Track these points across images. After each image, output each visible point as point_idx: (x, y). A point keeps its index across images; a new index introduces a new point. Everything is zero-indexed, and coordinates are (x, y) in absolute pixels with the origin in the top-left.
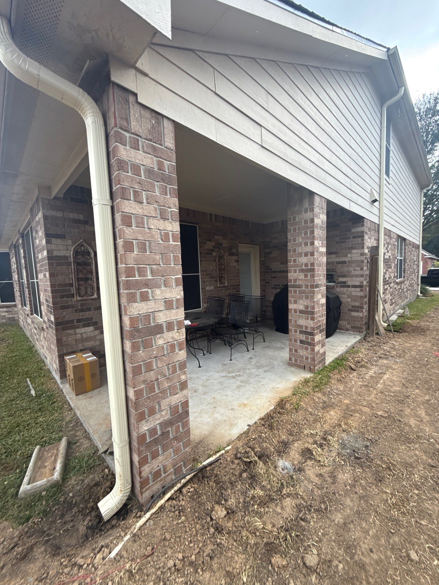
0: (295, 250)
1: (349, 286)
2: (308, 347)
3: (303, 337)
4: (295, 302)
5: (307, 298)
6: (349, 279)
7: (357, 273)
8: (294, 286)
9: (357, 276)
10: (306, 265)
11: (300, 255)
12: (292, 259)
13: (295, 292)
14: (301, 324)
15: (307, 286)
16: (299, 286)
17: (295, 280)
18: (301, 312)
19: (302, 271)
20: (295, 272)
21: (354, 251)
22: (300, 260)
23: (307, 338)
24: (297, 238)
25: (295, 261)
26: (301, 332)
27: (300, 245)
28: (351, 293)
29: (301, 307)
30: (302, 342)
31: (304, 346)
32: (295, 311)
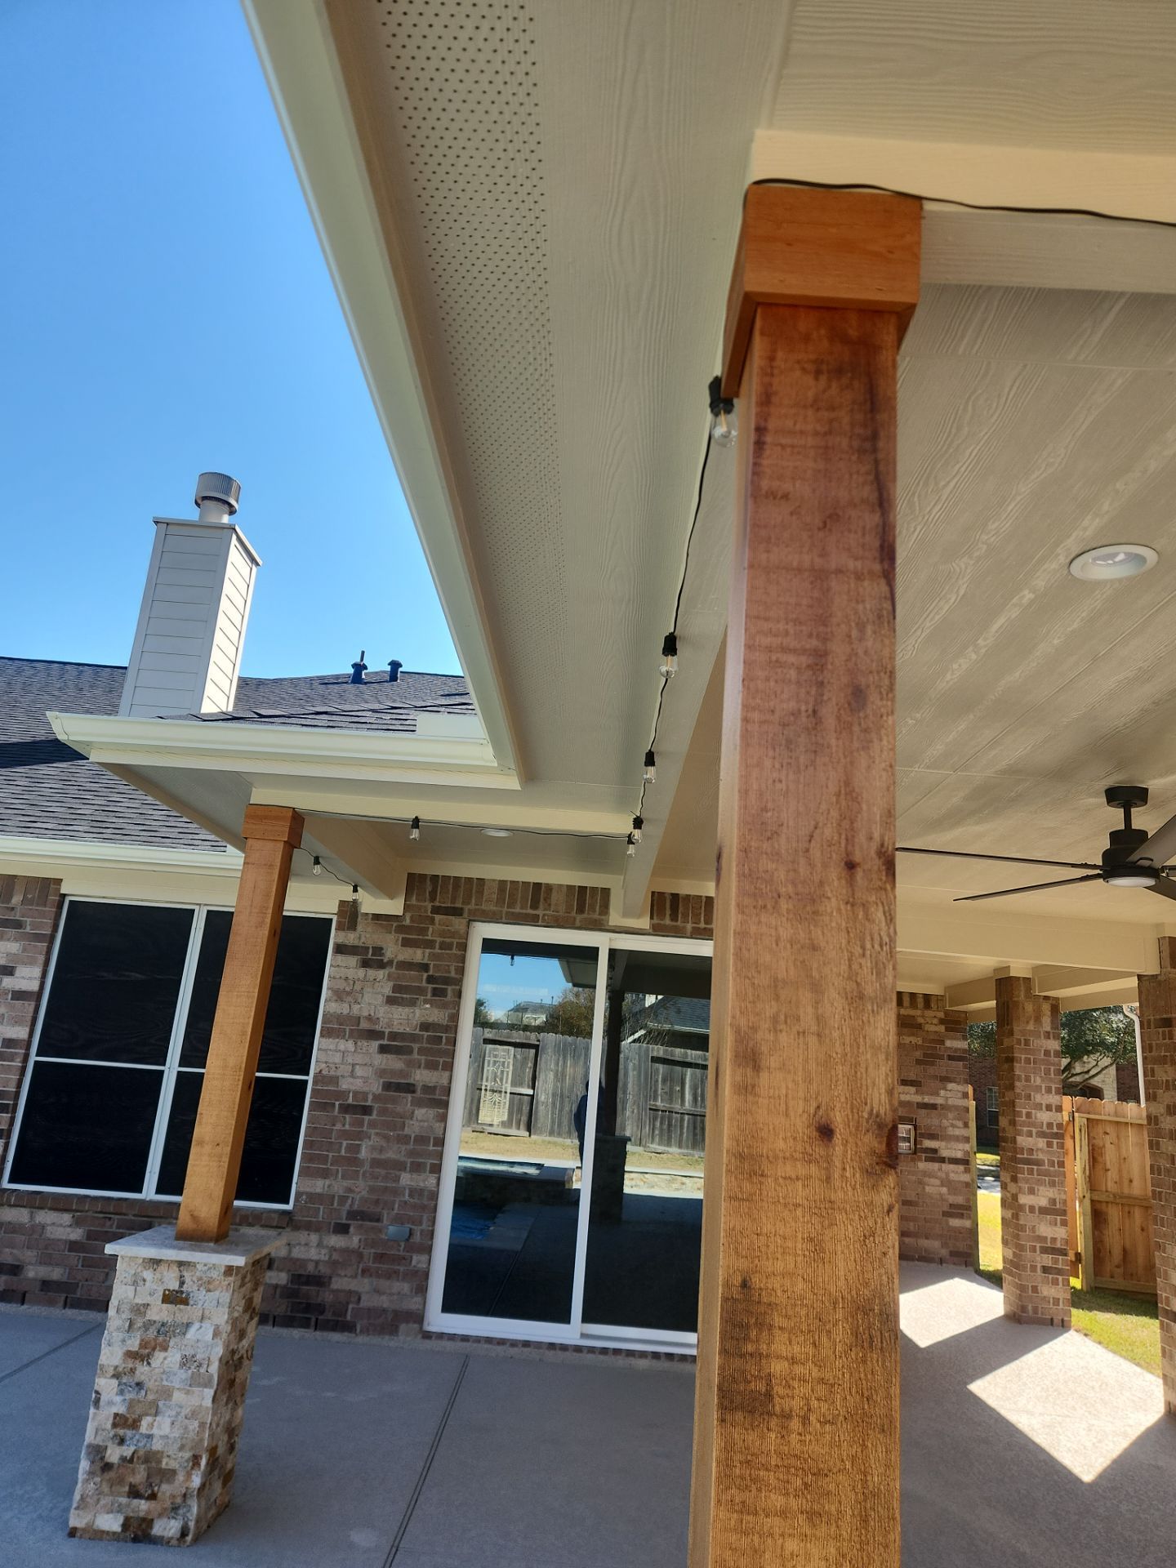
0: (1029, 1097)
1: (942, 1160)
2: (1057, 1279)
3: (1047, 1260)
4: (1032, 1191)
5: (1053, 1184)
6: (943, 1144)
7: (957, 1132)
8: (1028, 1162)
9: (957, 1139)
10: (1050, 1125)
11: (1039, 1107)
12: (1024, 1111)
13: (1031, 1172)
14: (1044, 1235)
15: (1052, 1164)
16: (1038, 1163)
17: (1031, 1151)
18: (1044, 1211)
19: (1042, 1134)
20: (1030, 1134)
21: (950, 1086)
22: (1039, 1115)
23: (1056, 1261)
24: (1032, 1076)
25: (1029, 1115)
26: (1045, 1250)
27: (1038, 1089)
28: (947, 1174)
29: (1044, 1202)
30: (1045, 1269)
31: (1050, 1276)
32: (1032, 1209)
